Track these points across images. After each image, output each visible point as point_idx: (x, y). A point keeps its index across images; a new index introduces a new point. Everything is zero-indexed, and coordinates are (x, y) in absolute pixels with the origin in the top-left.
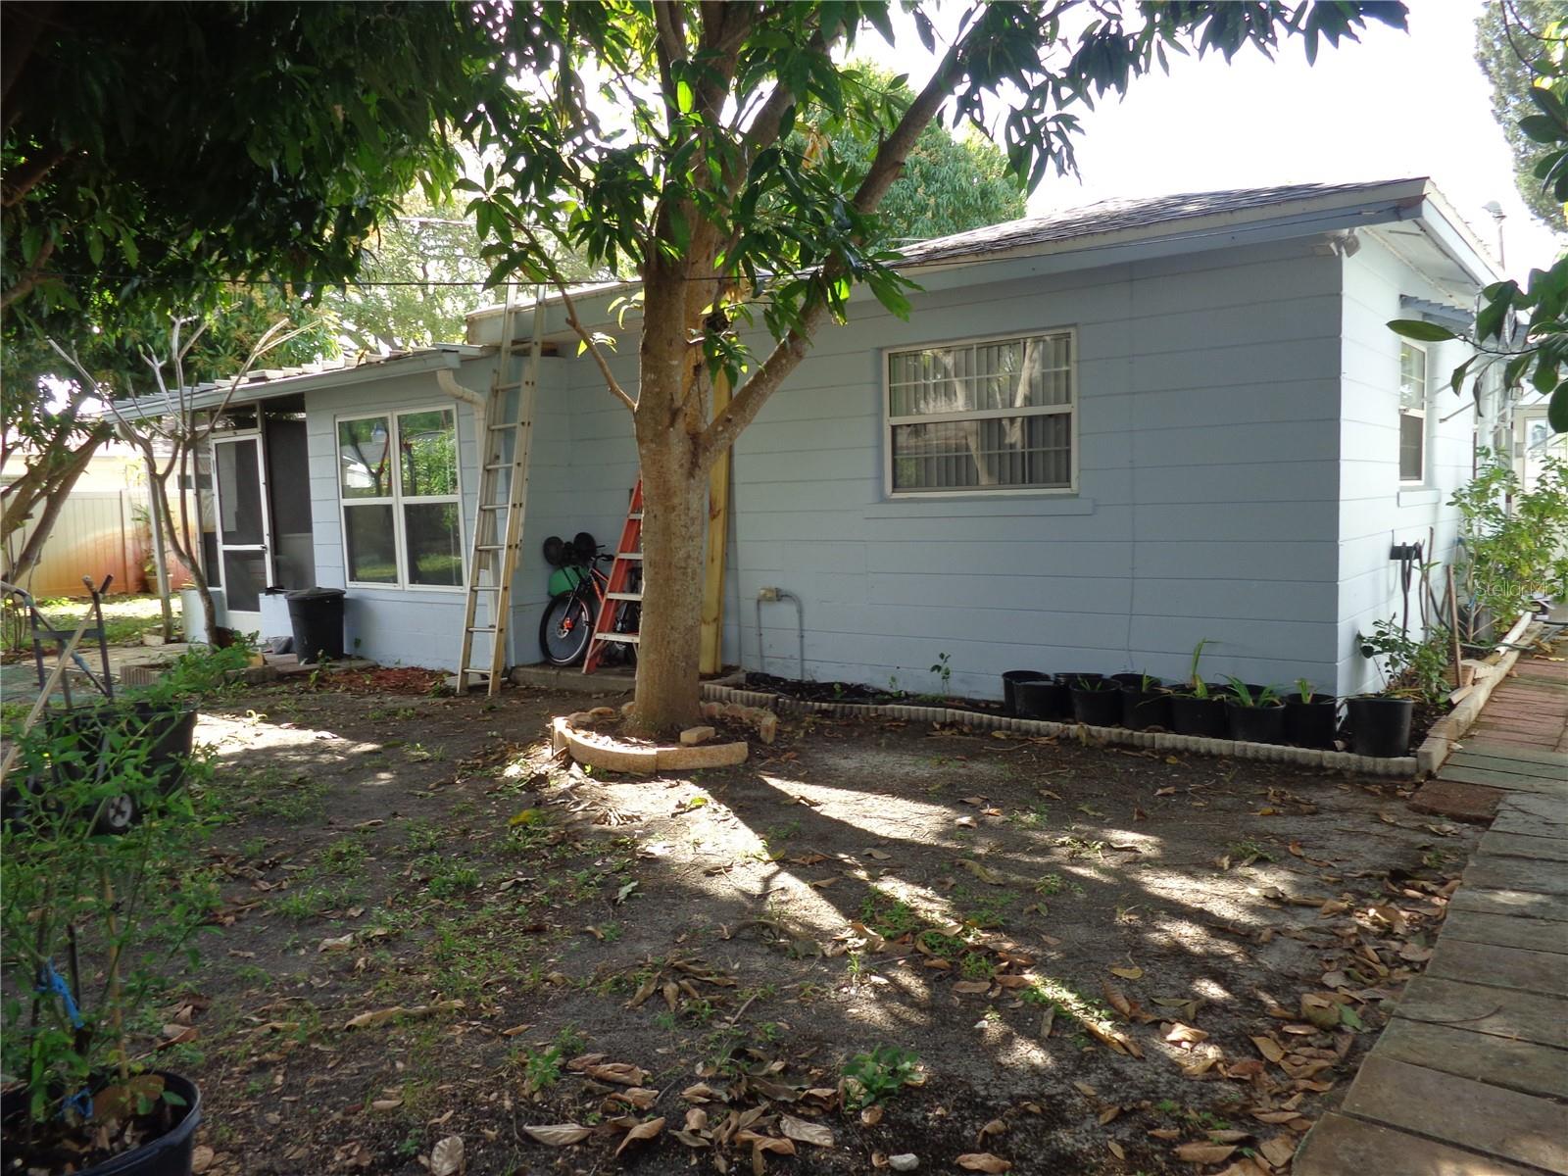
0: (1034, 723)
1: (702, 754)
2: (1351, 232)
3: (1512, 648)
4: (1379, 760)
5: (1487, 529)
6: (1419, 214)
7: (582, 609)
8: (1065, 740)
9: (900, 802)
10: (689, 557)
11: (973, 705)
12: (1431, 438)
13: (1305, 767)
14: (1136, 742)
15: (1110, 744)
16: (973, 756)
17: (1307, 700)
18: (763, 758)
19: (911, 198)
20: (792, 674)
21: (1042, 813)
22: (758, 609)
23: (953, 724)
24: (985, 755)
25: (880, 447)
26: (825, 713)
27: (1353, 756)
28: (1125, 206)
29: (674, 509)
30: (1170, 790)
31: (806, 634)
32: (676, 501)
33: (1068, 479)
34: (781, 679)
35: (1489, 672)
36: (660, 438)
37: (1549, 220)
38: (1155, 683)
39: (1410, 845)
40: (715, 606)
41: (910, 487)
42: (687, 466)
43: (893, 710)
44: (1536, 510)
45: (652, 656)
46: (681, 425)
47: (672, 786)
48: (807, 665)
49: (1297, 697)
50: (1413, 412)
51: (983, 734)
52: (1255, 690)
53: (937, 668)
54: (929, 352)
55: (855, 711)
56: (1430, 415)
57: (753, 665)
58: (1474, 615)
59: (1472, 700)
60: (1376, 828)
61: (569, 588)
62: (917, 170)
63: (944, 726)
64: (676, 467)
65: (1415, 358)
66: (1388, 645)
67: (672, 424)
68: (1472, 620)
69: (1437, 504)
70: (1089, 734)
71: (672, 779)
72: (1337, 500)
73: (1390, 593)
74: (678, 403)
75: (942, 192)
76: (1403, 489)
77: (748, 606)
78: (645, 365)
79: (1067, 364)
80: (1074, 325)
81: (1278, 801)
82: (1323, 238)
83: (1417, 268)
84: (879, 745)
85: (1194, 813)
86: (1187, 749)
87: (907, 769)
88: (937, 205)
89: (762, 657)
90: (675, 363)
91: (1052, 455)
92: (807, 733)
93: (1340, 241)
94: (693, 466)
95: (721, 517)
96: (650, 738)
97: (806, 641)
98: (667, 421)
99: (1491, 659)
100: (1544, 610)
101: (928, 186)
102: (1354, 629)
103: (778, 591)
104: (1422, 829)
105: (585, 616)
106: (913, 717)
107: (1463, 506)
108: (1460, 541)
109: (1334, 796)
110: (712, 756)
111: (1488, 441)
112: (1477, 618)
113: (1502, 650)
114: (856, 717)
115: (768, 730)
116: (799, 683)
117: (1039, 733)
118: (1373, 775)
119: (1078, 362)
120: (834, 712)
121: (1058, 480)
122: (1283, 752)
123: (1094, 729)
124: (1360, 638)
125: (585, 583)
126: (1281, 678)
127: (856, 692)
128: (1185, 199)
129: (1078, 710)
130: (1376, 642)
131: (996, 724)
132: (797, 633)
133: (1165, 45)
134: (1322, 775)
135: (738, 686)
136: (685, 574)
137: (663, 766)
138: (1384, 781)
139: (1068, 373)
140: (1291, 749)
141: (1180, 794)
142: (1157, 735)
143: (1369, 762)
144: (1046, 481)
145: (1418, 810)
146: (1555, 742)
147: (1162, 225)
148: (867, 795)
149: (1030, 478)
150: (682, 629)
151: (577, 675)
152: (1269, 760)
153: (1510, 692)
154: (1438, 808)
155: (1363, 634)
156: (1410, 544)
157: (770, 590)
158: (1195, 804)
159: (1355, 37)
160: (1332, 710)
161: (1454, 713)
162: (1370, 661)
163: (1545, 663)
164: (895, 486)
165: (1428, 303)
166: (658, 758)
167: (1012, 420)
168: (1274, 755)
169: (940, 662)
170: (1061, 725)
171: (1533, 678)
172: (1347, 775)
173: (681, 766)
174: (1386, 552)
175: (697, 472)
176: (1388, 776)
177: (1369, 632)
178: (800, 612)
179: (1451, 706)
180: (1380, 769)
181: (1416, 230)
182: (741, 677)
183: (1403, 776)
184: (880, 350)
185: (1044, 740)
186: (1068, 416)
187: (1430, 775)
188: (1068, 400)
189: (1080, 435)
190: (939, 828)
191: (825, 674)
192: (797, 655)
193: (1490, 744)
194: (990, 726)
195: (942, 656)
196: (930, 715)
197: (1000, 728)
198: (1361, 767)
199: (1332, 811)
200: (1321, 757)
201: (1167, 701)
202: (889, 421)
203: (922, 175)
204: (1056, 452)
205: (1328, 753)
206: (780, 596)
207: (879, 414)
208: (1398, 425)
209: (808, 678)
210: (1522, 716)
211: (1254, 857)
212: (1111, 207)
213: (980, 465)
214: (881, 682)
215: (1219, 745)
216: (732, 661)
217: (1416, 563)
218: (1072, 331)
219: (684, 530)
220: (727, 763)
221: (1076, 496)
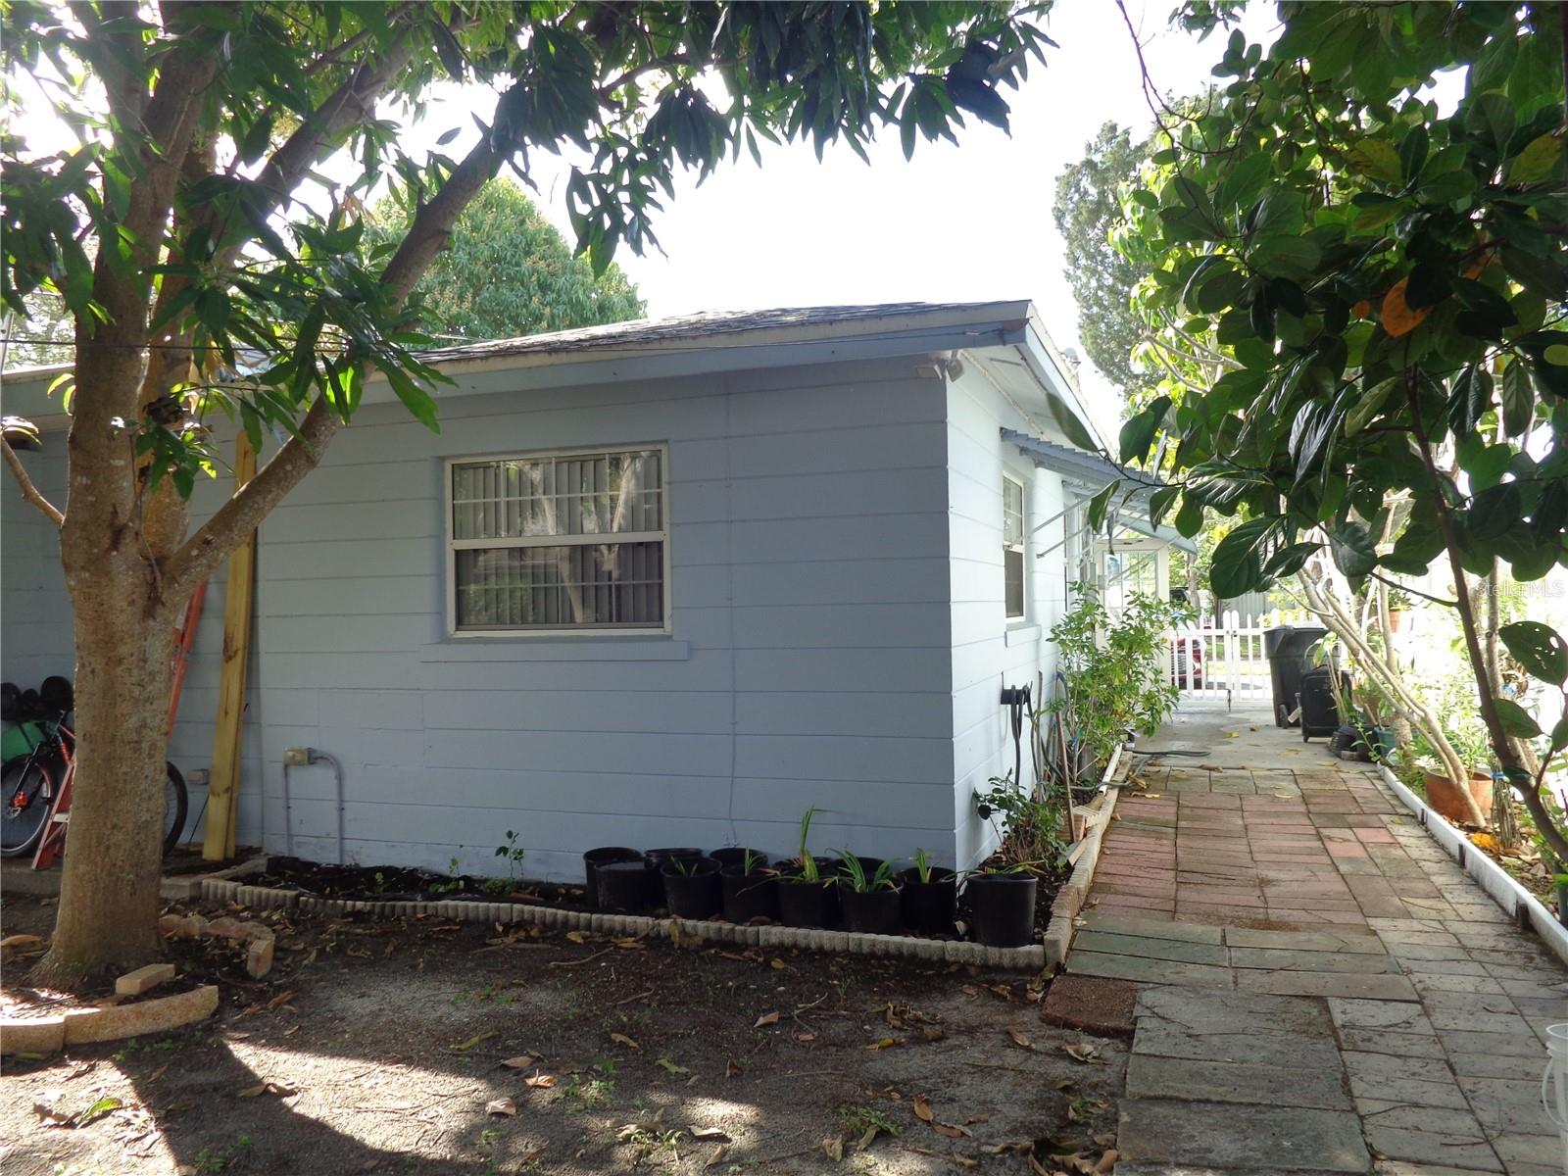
0: (618, 918)
1: (140, 1015)
2: (954, 355)
3: (1111, 786)
4: (1005, 950)
5: (1081, 663)
6: (1023, 339)
7: (43, 780)
8: (656, 942)
9: (418, 1075)
10: (144, 725)
11: (548, 893)
12: (1031, 573)
13: (927, 963)
14: (738, 938)
15: (708, 943)
16: (535, 977)
17: (926, 877)
18: (241, 1007)
19: (525, 306)
20: (329, 857)
21: (608, 1079)
22: (286, 775)
23: (522, 924)
24: (551, 974)
25: (440, 575)
26: (358, 916)
27: (978, 947)
28: (724, 315)
29: (120, 661)
30: (773, 1017)
31: (346, 805)
32: (123, 650)
33: (661, 618)
34: (313, 864)
35: (1096, 818)
36: (97, 565)
37: (1109, 373)
38: (760, 860)
39: (1050, 1084)
40: (227, 773)
41: (478, 627)
42: (141, 603)
43: (446, 907)
44: (1125, 644)
45: (82, 868)
46: (130, 547)
47: (78, 1075)
48: (349, 845)
49: (914, 873)
50: (1017, 548)
51: (554, 938)
52: (870, 865)
53: (503, 850)
54: (512, 465)
55: (398, 911)
56: (1028, 549)
57: (278, 847)
58: (1077, 754)
59: (1085, 856)
60: (1011, 1058)
61: (28, 750)
62: (534, 278)
63: (508, 927)
64: (124, 604)
65: (1014, 492)
66: (1005, 803)
67: (115, 544)
68: (1076, 759)
69: (1038, 641)
70: (684, 932)
71: (85, 1058)
72: (949, 647)
73: (1002, 740)
74: (123, 518)
75: (558, 303)
76: (1010, 628)
77: (274, 773)
78: (74, 465)
79: (659, 486)
80: (666, 441)
81: (898, 1023)
82: (926, 359)
83: (1014, 402)
84: (414, 967)
85: (799, 1054)
86: (795, 946)
87: (443, 1009)
88: (553, 316)
89: (290, 836)
90: (120, 463)
91: (644, 590)
92: (321, 953)
93: (942, 363)
94: (152, 604)
95: (239, 658)
96: (70, 990)
97: (348, 815)
98: (106, 542)
99: (1096, 802)
100: (1131, 738)
101: (544, 296)
102: (969, 789)
103: (310, 751)
104: (1060, 1054)
105: (46, 791)
106: (471, 916)
107: (1062, 642)
108: (1059, 675)
109: (960, 1006)
110: (156, 1016)
111: (1076, 576)
112: (1080, 757)
113: (1104, 788)
114: (398, 919)
115: (258, 959)
116: (338, 869)
117: (624, 932)
118: (999, 968)
119: (670, 483)
120: (371, 912)
121: (649, 619)
122: (902, 944)
123: (690, 923)
124: (976, 796)
125: (50, 743)
126: (897, 851)
127: (406, 881)
128: (785, 311)
129: (671, 900)
130: (992, 801)
131: (572, 921)
132: (335, 804)
133: (756, 134)
134: (943, 976)
135: (251, 879)
136: (137, 750)
137: (74, 1038)
138: (1012, 977)
139: (659, 495)
140: (910, 940)
141: (786, 1021)
142: (762, 929)
143: (994, 953)
144: (636, 620)
145: (1052, 1022)
146: (1170, 906)
147: (756, 333)
148: (373, 1066)
149: (619, 617)
150: (130, 826)
151: (25, 870)
152: (887, 955)
153: (1118, 840)
154: (1074, 1019)
155: (979, 791)
156: (1019, 687)
157: (300, 751)
158: (803, 1037)
159: (951, 137)
160: (952, 887)
161: (1074, 878)
162: (986, 823)
163: (1142, 801)
164: (460, 623)
165: (1026, 437)
166: (68, 1025)
167: (610, 546)
168: (892, 949)
169: (507, 843)
170: (650, 920)
171: (1136, 820)
172: (972, 971)
173: (105, 1035)
174: (996, 696)
175: (159, 610)
176: (1015, 969)
177: (985, 789)
178: (340, 778)
179: (1069, 869)
180: (1006, 962)
181: (1017, 359)
182: (259, 864)
183: (1032, 970)
184: (442, 459)
185: (629, 942)
186: (660, 544)
187: (1059, 969)
188: (660, 528)
189: (672, 567)
190: (459, 1123)
191: (371, 855)
192: (335, 834)
193: (1114, 917)
194: (566, 925)
195: (510, 835)
196: (492, 913)
197: (577, 928)
198: (986, 959)
199: (959, 1032)
200: (943, 949)
201: (773, 885)
202: (452, 545)
203: (539, 285)
204: (647, 585)
205: (951, 944)
206: (312, 758)
207: (439, 538)
208: (1002, 561)
209: (348, 862)
210: (1135, 872)
211: (871, 1133)
212: (710, 316)
213: (575, 599)
214: (438, 864)
215: (832, 939)
216: (252, 841)
217: (1025, 707)
218: (664, 448)
219: (136, 691)
220: (184, 1021)
221: (670, 637)
